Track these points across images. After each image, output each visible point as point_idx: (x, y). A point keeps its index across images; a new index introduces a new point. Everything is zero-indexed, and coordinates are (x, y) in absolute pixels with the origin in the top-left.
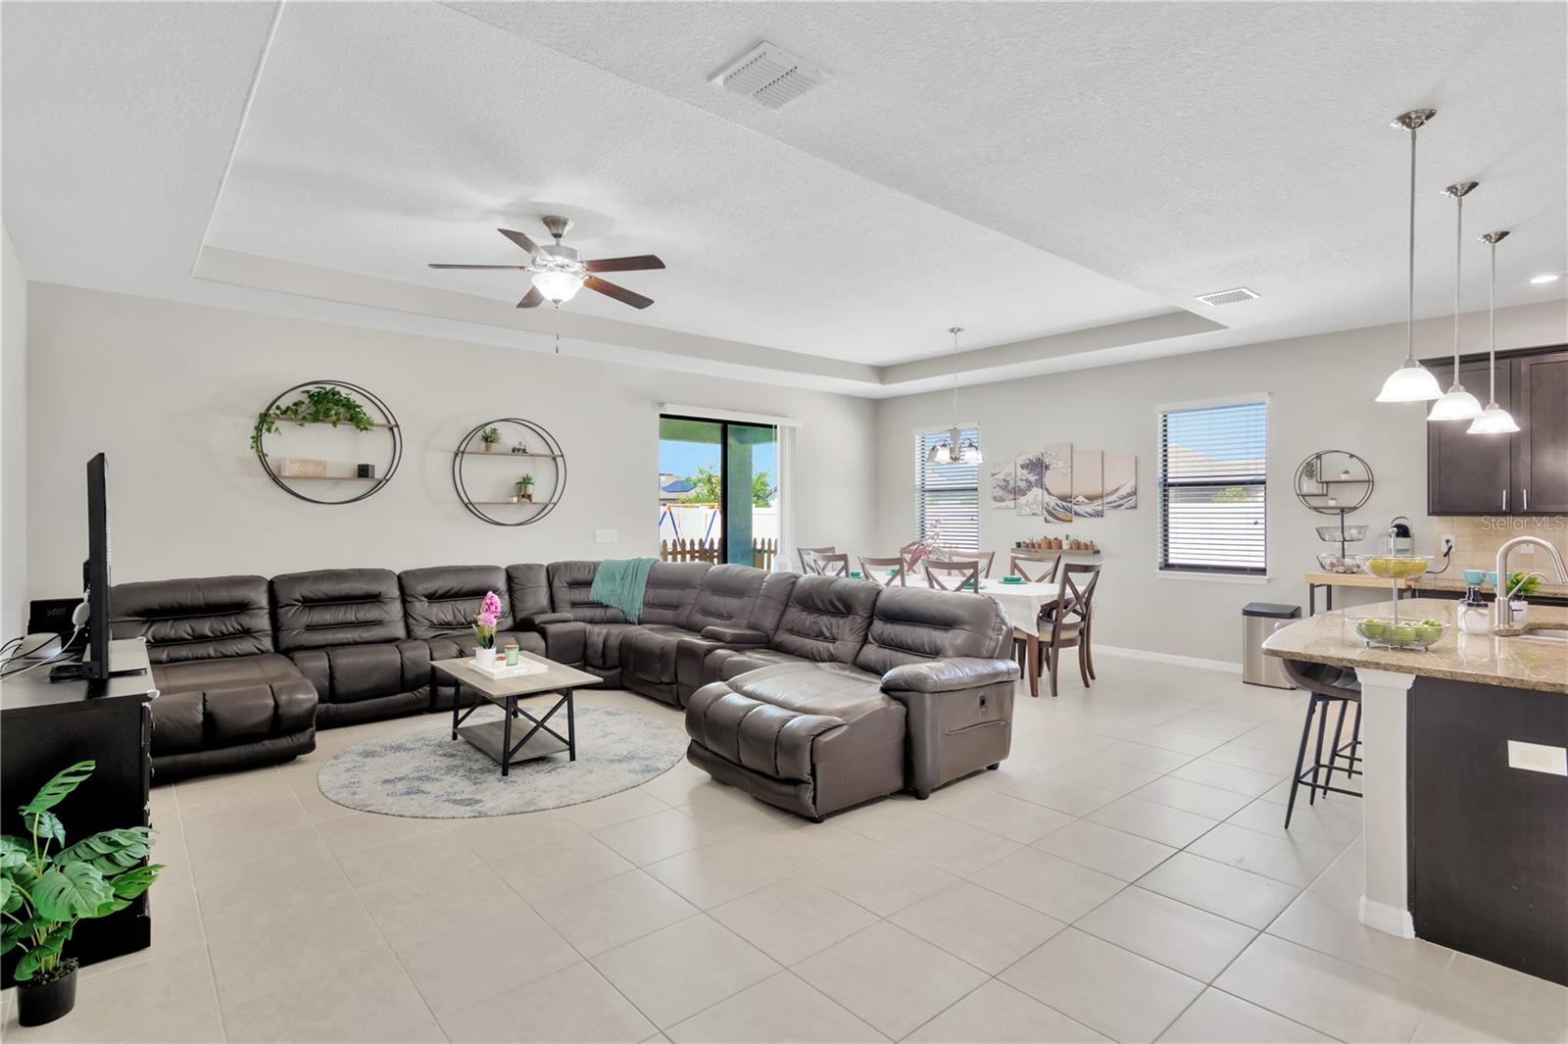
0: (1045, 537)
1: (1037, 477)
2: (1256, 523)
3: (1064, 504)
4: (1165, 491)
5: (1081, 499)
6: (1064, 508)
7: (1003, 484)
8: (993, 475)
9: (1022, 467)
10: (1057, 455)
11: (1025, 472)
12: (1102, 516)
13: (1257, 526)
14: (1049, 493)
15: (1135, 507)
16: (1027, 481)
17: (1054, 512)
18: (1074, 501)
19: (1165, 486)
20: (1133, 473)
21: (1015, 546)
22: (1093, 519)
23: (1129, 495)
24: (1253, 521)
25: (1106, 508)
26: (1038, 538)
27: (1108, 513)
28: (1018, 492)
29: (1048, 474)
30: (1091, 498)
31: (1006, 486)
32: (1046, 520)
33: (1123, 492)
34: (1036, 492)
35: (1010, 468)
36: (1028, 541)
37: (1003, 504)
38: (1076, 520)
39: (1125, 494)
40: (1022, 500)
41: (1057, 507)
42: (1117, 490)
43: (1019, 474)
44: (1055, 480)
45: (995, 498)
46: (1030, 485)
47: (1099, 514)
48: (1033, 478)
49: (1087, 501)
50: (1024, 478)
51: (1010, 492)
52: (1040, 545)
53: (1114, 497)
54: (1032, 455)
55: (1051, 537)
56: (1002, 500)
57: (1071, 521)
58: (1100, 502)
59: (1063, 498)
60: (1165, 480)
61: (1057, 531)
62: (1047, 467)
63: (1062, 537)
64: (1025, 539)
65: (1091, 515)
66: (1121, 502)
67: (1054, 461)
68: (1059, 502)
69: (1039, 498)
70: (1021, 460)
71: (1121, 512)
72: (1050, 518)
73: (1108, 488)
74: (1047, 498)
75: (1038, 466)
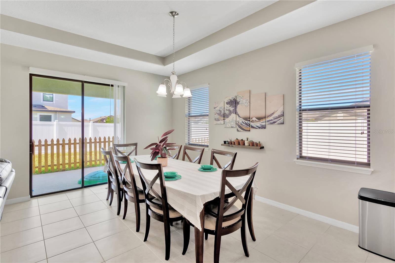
0: (237, 139)
1: (233, 108)
2: (362, 133)
3: (246, 121)
4: (300, 113)
5: (254, 119)
6: (246, 124)
7: (219, 112)
8: (215, 108)
9: (227, 103)
10: (243, 97)
11: (228, 106)
12: (265, 128)
13: (363, 135)
14: (239, 116)
15: (283, 123)
16: (229, 110)
17: (241, 125)
18: (251, 120)
19: (300, 110)
20: (283, 104)
21: (223, 143)
22: (260, 130)
23: (279, 116)
24: (360, 132)
25: (267, 124)
26: (233, 139)
27: (269, 127)
28: (225, 116)
29: (239, 107)
30: (259, 119)
31: (220, 113)
32: (237, 130)
33: (276, 115)
34: (233, 115)
35: (222, 105)
36: (229, 141)
37: (219, 122)
38: (252, 130)
39: (277, 116)
40: (227, 120)
41: (243, 124)
42: (273, 114)
43: (225, 107)
44: (242, 110)
45: (215, 119)
46: (230, 112)
47: (264, 127)
48: (232, 109)
49: (257, 120)
50: (228, 109)
51: (222, 116)
52: (234, 143)
53: (271, 118)
54: (231, 97)
55: (240, 139)
56: (218, 120)
57: (250, 131)
58: (264, 120)
59: (245, 119)
60: (300, 108)
61: (243, 136)
62: (238, 103)
63: (245, 139)
64: (228, 140)
65: (259, 128)
66: (275, 120)
67: (242, 100)
68: (244, 121)
69: (235, 119)
70: (226, 100)
71: (275, 126)
72: (239, 129)
73: (268, 113)
74: (238, 119)
75: (234, 103)
